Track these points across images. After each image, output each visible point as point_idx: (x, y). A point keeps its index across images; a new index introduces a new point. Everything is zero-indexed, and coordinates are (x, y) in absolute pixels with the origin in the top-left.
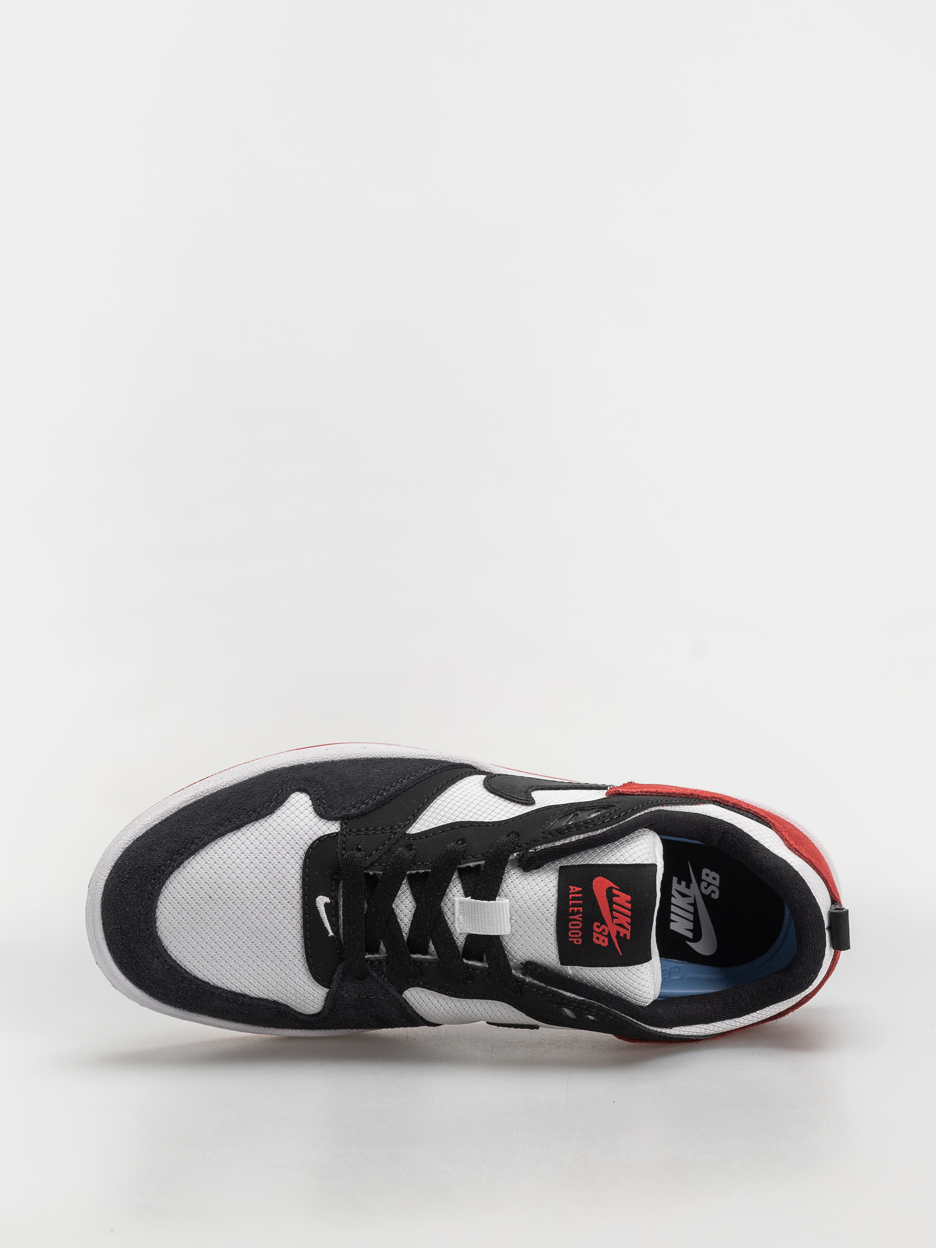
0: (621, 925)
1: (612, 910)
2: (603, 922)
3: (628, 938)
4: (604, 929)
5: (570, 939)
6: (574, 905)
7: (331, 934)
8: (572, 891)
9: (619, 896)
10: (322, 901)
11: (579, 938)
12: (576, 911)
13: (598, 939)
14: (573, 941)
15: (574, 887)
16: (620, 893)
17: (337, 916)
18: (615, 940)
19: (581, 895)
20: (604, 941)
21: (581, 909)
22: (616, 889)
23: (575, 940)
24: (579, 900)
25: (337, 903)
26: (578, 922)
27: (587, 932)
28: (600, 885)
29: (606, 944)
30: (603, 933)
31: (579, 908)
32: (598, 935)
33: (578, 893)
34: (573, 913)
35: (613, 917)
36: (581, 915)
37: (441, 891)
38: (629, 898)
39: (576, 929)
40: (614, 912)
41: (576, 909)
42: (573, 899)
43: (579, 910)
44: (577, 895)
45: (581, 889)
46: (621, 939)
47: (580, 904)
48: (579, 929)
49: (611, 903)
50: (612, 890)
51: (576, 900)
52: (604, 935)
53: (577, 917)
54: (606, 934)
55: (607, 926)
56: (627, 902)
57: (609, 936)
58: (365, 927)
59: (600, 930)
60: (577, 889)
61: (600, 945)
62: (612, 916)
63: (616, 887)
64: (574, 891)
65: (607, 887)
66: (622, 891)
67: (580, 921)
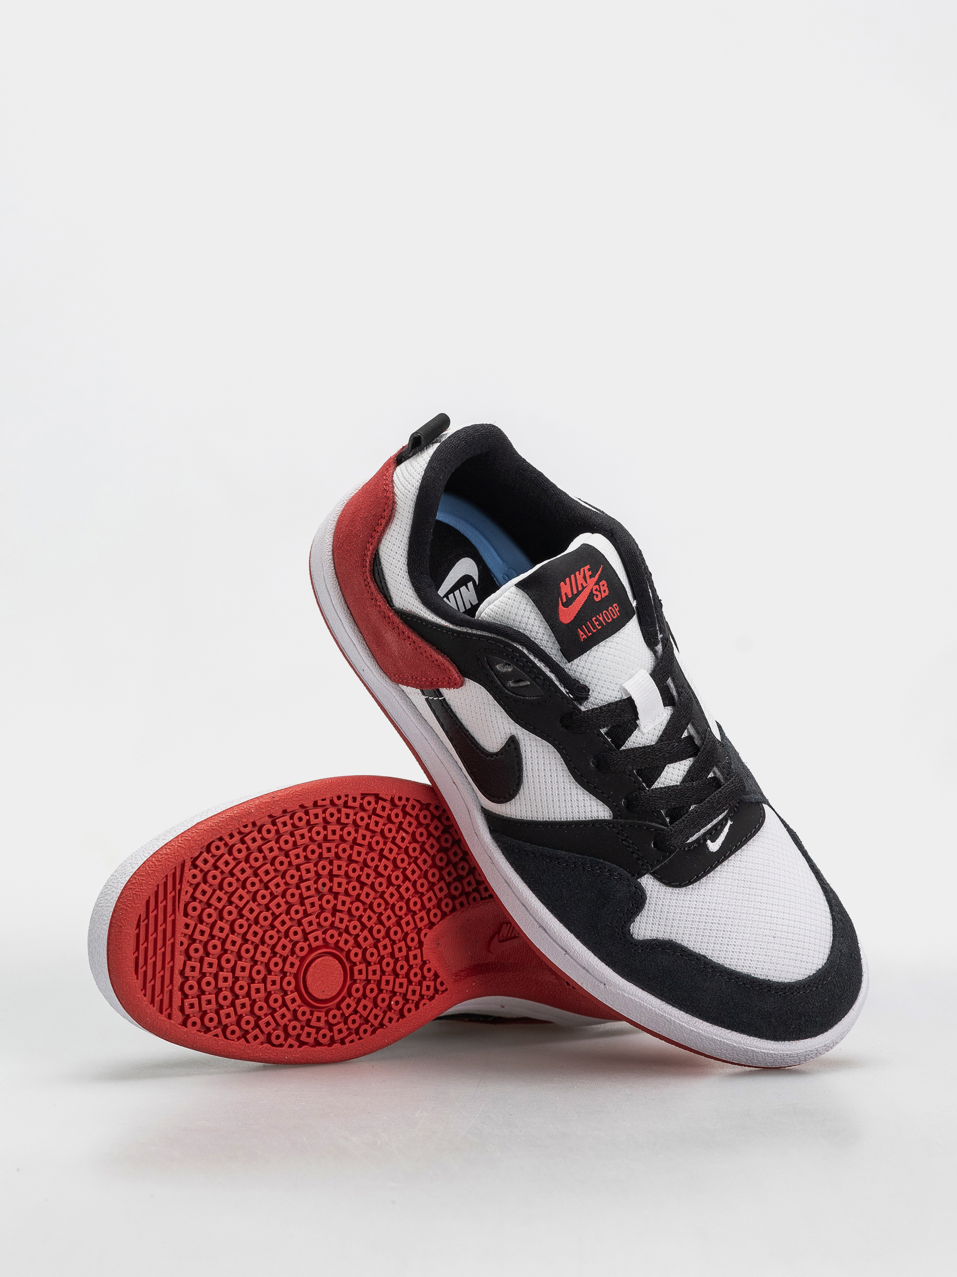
0: (585, 578)
1: (579, 593)
2: (591, 594)
3: (588, 567)
4: (596, 590)
5: (619, 615)
6: (595, 627)
7: (730, 823)
8: (585, 636)
9: (566, 594)
10: (714, 846)
11: (613, 607)
12: (597, 623)
13: (605, 591)
14: (618, 611)
15: (581, 637)
16: (563, 594)
17: (715, 827)
18: (597, 576)
19: (583, 626)
20: (603, 585)
21: (593, 619)
22: (562, 600)
23: (617, 610)
24: (588, 626)
25: (705, 834)
26: (604, 615)
27: (605, 603)
28: (567, 615)
29: (604, 582)
30: (598, 590)
31: (594, 622)
32: (602, 592)
33: (582, 630)
34: (600, 624)
35: (584, 588)
36: (598, 616)
37: (645, 751)
38: (562, 584)
39: (610, 614)
40: (580, 590)
42: (590, 630)
43: (595, 620)
44: (586, 630)
45: (579, 630)
46: (594, 571)
47: (590, 623)
48: (608, 611)
49: (575, 596)
50: (565, 602)
52: (600, 588)
53: (601, 618)
54: (597, 586)
55: (592, 589)
56: (565, 584)
57: (597, 583)
58: (709, 796)
59: (597, 593)
60: (581, 633)
61: (607, 586)
62: (583, 590)
63: (560, 602)
65: (564, 608)
66: (559, 594)
67: (602, 614)
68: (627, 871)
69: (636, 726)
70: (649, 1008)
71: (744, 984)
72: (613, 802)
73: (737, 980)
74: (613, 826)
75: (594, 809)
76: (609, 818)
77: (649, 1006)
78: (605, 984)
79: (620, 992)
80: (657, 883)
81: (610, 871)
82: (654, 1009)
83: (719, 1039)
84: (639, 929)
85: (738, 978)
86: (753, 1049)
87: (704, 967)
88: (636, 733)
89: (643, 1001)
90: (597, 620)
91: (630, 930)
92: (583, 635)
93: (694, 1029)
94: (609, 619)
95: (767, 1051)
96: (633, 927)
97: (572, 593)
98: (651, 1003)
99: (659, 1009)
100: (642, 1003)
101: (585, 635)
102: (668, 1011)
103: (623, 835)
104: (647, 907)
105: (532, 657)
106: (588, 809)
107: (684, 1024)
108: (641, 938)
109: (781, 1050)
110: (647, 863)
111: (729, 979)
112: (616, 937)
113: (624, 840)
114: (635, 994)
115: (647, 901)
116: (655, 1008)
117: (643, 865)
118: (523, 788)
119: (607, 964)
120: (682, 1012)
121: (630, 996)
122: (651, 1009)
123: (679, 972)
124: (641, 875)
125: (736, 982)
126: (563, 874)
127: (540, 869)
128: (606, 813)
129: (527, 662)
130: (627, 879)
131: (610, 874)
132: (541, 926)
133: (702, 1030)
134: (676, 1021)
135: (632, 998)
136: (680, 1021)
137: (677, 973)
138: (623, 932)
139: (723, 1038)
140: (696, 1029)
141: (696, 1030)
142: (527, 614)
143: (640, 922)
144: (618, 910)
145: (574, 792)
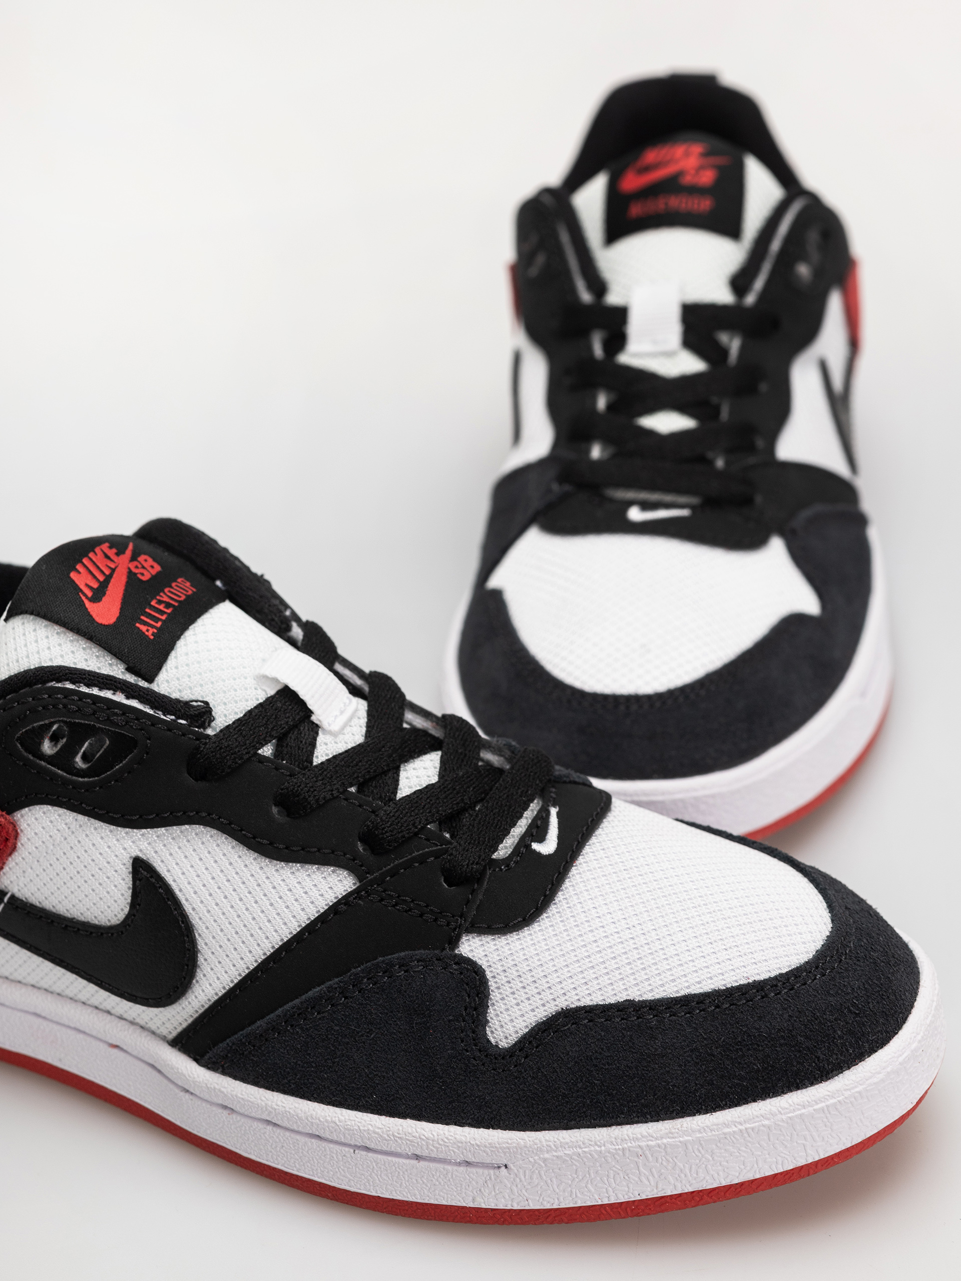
0: (108, 557)
1: (108, 578)
2: (131, 574)
3: (106, 545)
4: (136, 568)
5: (195, 590)
6: (162, 612)
7: (554, 811)
8: (151, 631)
9: (87, 585)
10: (548, 847)
11: (180, 581)
12: (163, 605)
13: (152, 567)
14: (190, 585)
15: (147, 633)
16: (82, 587)
17: (532, 825)
18: (128, 550)
19: (142, 617)
20: (146, 558)
21: (153, 603)
22: (86, 596)
23: (188, 582)
24: (150, 614)
25: (522, 837)
26: (169, 594)
27: (162, 579)
28: (105, 612)
30: (140, 566)
31: (157, 606)
32: (149, 568)
33: (145, 624)
34: (168, 605)
35: (113, 570)
36: (158, 597)
38: (73, 575)
39: (176, 590)
40: (108, 574)
41: (161, 607)
42: (157, 620)
43: (156, 603)
44: (148, 620)
45: (138, 625)
46: (119, 548)
47: (150, 609)
48: (171, 587)
49: (104, 586)
50: (92, 596)
51: (154, 616)
53: (166, 599)
54: (136, 563)
55: (129, 569)
56: (79, 573)
57: (134, 558)
59: (142, 571)
60: (143, 628)
61: (155, 561)
62: (113, 573)
63: (83, 598)
64: (149, 628)
65: (95, 605)
66: (78, 589)
67: (165, 594)
68: (429, 949)
69: (315, 729)
70: (596, 1151)
71: (717, 1007)
72: (345, 854)
73: (702, 1006)
74: (366, 892)
75: (324, 886)
76: (354, 888)
77: (592, 1148)
78: (506, 1166)
79: (536, 1158)
80: (487, 939)
81: (403, 965)
82: (603, 1148)
83: (735, 1129)
84: (502, 1026)
85: (702, 1002)
86: (799, 1112)
87: (638, 1018)
88: (321, 739)
89: (580, 1148)
90: (160, 602)
91: (489, 1041)
92: (148, 631)
93: (686, 1138)
94: (180, 597)
95: (823, 1105)
96: (492, 1032)
97: (98, 580)
98: (593, 1139)
99: (612, 1143)
100: (580, 1151)
101: (152, 628)
102: (628, 1135)
103: (391, 897)
104: (493, 984)
105: (84, 689)
106: (314, 893)
107: (665, 1141)
108: (513, 1039)
109: (845, 1090)
110: (453, 916)
111: (689, 1013)
112: (474, 1066)
113: (396, 904)
114: (558, 1142)
115: (489, 975)
116: (604, 1146)
117: (448, 924)
118: (200, 935)
119: (488, 1127)
120: (650, 1125)
121: (555, 1154)
122: (601, 1152)
123: (602, 1049)
124: (454, 942)
125: (704, 1010)
126: (336, 1025)
127: (299, 1046)
128: (345, 882)
129: (80, 700)
130: (437, 960)
131: (405, 972)
132: (356, 1147)
133: (700, 1131)
134: (650, 1143)
135: (559, 1154)
136: (656, 1139)
137: (601, 1053)
138: (480, 1051)
139: (741, 1124)
140: (690, 1136)
141: (690, 1138)
142: (44, 643)
143: (497, 1015)
144: (451, 1018)
145: (277, 878)
